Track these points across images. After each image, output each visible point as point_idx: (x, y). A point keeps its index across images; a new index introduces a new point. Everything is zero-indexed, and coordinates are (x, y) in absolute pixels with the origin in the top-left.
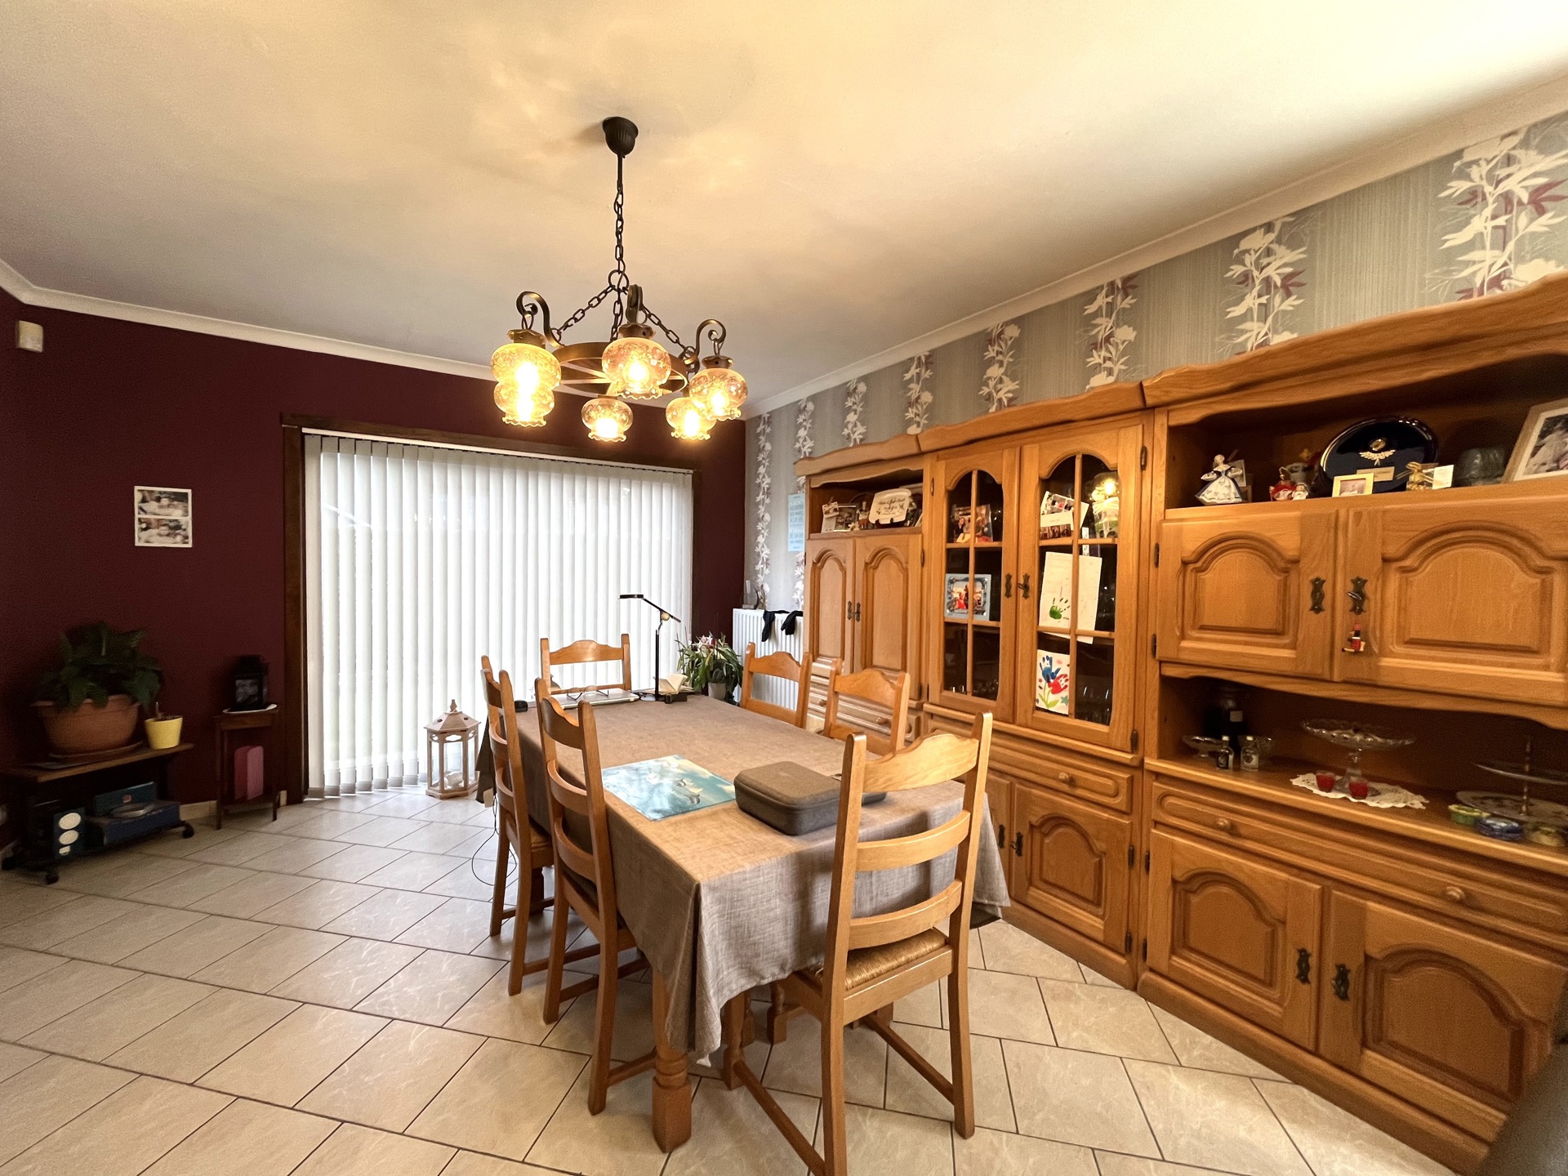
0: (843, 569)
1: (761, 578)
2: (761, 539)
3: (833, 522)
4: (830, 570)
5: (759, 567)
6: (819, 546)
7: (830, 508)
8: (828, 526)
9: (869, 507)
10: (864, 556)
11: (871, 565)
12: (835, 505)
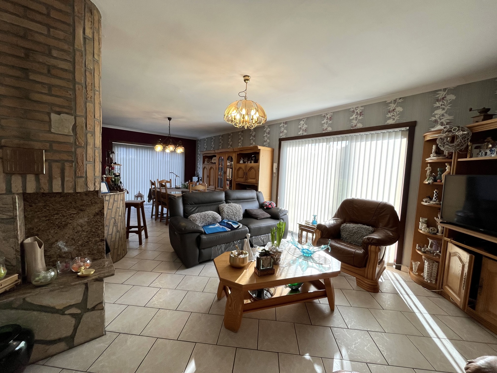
0: (207, 170)
1: (198, 171)
2: (198, 164)
3: (207, 162)
4: (205, 169)
5: (198, 169)
6: (204, 166)
7: (206, 159)
8: (206, 162)
9: (212, 160)
10: (209, 168)
11: (210, 169)
12: (207, 159)
